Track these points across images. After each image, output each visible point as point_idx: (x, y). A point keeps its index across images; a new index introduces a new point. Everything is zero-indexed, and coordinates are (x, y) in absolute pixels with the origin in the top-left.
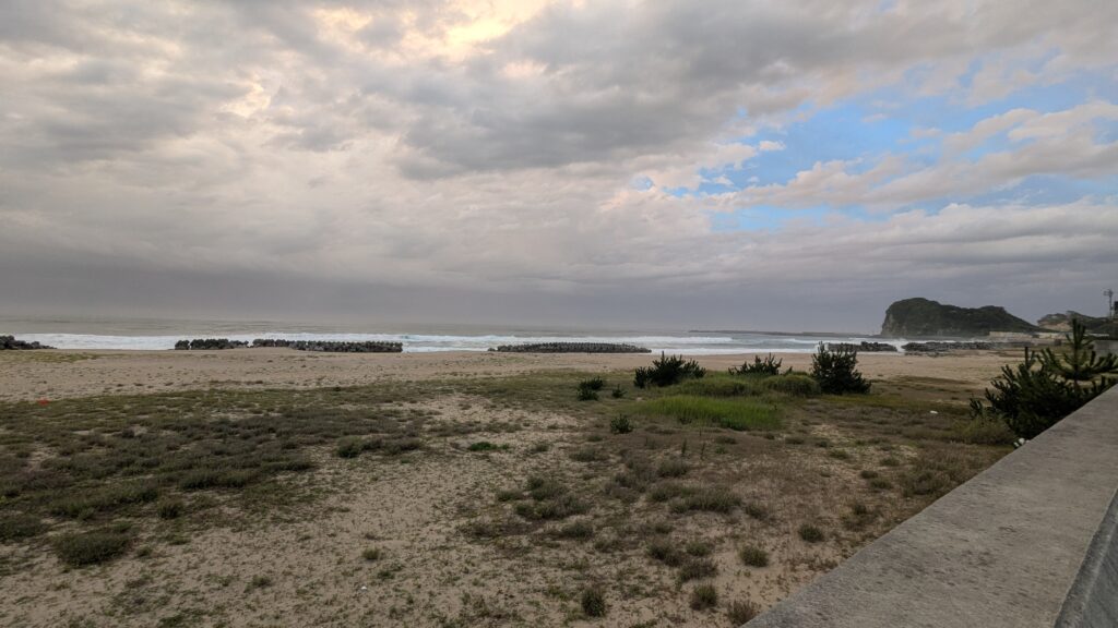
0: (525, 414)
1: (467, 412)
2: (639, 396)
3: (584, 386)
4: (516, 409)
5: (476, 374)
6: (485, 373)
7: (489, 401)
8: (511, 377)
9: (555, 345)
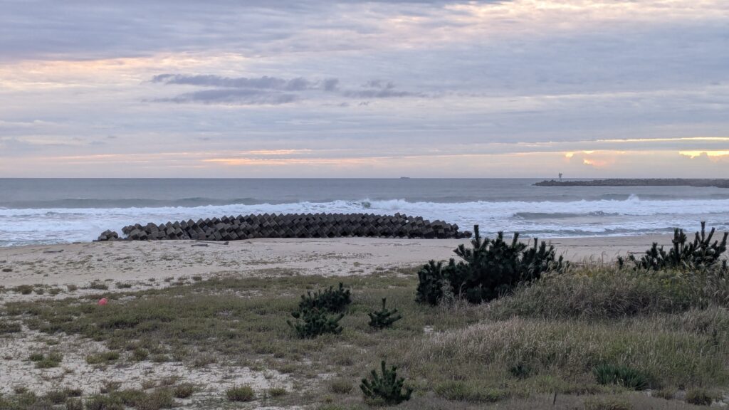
0: (182, 371)
1: (51, 372)
2: (428, 323)
3: (309, 305)
4: (160, 361)
5: (73, 288)
6: (94, 286)
7: (101, 347)
8: (152, 292)
9: (250, 220)
